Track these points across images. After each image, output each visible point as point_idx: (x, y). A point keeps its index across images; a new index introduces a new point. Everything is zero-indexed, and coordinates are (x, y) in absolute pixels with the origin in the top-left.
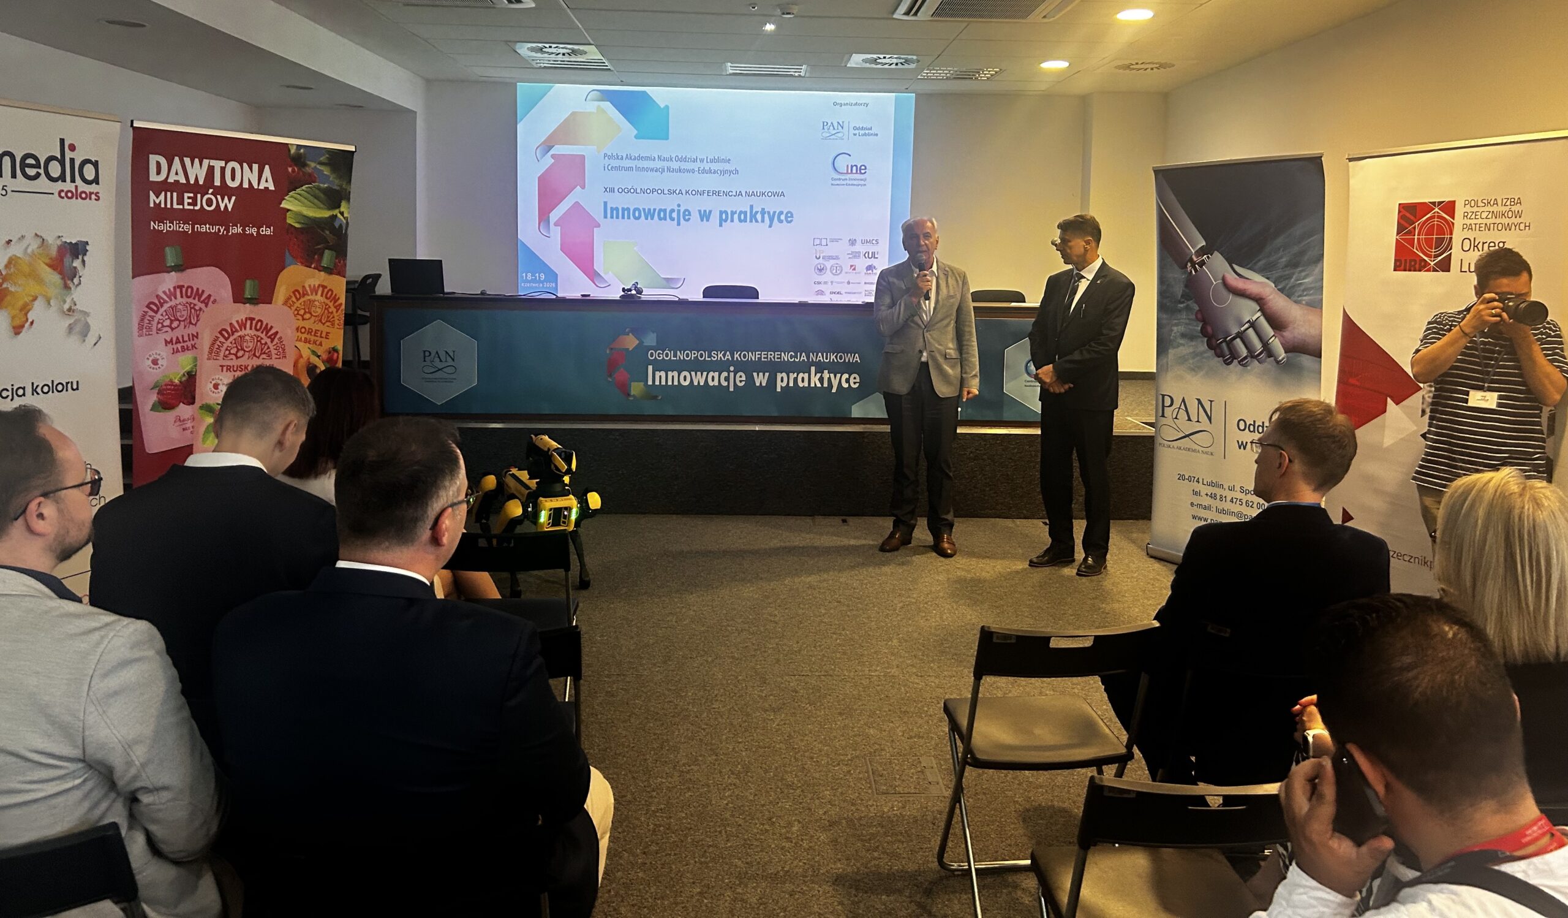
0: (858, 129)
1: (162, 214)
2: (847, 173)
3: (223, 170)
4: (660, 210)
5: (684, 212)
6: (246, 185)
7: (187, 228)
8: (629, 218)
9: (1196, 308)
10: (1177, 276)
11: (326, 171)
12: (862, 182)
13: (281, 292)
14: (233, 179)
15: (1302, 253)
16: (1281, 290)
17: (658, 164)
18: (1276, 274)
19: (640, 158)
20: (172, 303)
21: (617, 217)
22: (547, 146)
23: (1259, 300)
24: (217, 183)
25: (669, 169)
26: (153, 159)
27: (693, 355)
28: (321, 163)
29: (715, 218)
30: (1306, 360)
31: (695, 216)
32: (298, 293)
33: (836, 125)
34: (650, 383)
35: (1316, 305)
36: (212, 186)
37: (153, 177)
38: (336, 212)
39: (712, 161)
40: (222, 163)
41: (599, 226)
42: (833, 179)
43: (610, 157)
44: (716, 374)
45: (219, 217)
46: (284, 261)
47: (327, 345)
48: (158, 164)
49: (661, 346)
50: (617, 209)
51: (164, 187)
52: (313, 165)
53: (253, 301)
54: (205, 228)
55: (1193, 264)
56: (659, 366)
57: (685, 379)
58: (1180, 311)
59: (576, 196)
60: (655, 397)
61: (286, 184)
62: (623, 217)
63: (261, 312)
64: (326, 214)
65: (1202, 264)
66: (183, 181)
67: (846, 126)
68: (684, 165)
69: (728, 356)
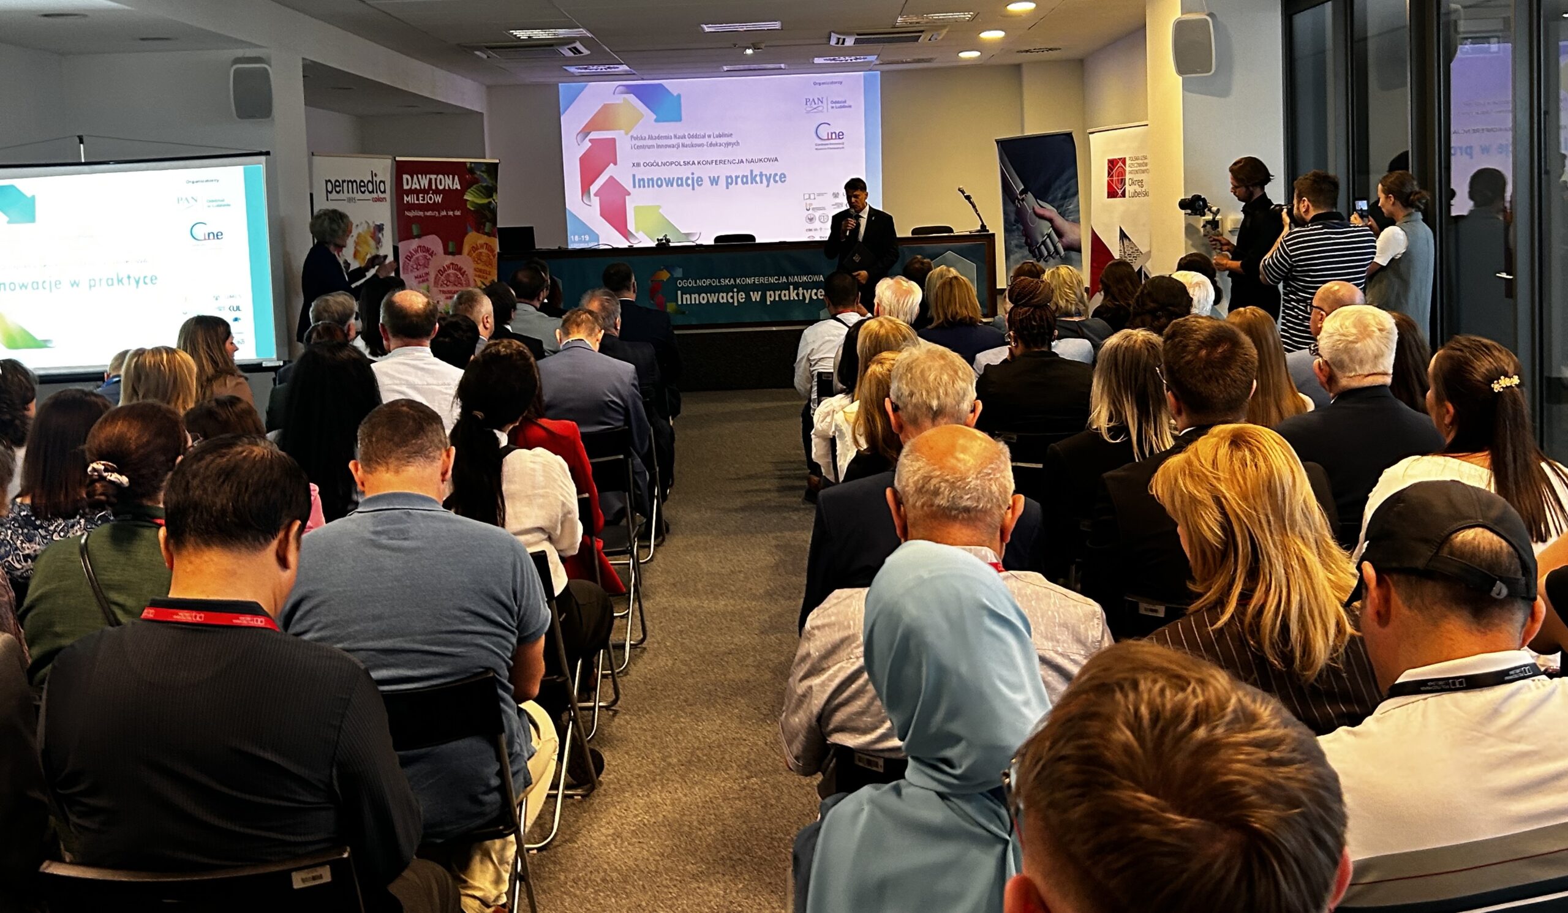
0: (836, 102)
1: (411, 207)
2: (828, 139)
3: (436, 179)
4: (678, 179)
5: (698, 178)
6: (447, 188)
7: (421, 214)
8: (653, 186)
9: (1021, 227)
10: (1012, 208)
11: (485, 176)
12: (841, 146)
13: (466, 249)
14: (441, 184)
15: (1068, 190)
16: (1060, 213)
17: (674, 142)
18: (1056, 204)
19: (659, 138)
20: (417, 256)
21: (644, 186)
22: (585, 132)
23: (1051, 220)
24: (434, 187)
25: (683, 145)
26: (405, 177)
27: (708, 282)
28: (483, 172)
29: (722, 182)
30: (1073, 254)
31: (707, 182)
32: (474, 248)
33: (816, 101)
34: (680, 303)
35: (1077, 221)
36: (431, 189)
37: (406, 187)
38: (491, 200)
39: (717, 137)
40: (435, 176)
41: (629, 194)
42: (816, 145)
43: (636, 138)
44: (725, 295)
45: (435, 207)
46: (466, 229)
47: (490, 278)
48: (407, 180)
49: (685, 277)
50: (643, 180)
51: (410, 192)
52: (478, 173)
53: (453, 254)
54: (429, 213)
55: (1019, 200)
56: (686, 291)
57: (704, 298)
58: (1014, 231)
59: (610, 171)
60: (684, 313)
61: (466, 185)
62: (649, 186)
63: (457, 260)
64: (485, 201)
65: (1023, 200)
66: (418, 188)
67: (825, 101)
68: (696, 141)
69: (732, 281)
